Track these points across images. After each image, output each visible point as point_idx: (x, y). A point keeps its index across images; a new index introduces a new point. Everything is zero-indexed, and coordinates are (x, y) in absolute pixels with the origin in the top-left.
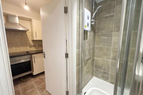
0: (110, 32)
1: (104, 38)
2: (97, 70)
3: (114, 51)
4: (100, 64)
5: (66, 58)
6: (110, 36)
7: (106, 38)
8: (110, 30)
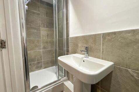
1: (33, 30)
3: (43, 42)
6: (39, 30)
7: (36, 31)
8: (38, 25)
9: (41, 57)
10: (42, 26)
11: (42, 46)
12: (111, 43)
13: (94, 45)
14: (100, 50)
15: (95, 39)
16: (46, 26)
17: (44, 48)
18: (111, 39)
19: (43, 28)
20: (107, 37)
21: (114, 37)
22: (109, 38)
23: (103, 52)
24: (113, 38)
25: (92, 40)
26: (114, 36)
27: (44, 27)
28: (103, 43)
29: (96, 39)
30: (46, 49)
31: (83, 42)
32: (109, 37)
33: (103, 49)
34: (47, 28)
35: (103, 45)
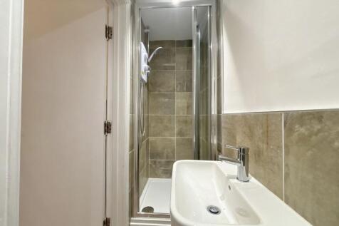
0: (171, 91)
1: (163, 100)
2: (155, 162)
3: (179, 121)
4: (160, 149)
5: (105, 133)
6: (172, 97)
7: (166, 100)
8: (171, 89)
9: (173, 152)
10: (178, 89)
11: (176, 130)
12: (310, 152)
13: (265, 146)
14: (280, 168)
15: (267, 127)
16: (185, 89)
17: (180, 133)
18: (310, 136)
19: (179, 93)
20: (297, 126)
21: (319, 131)
22: (303, 130)
23: (287, 175)
24: (316, 134)
25: (261, 131)
26: (317, 127)
27: (182, 90)
28: (286, 146)
29: (270, 129)
30: (183, 135)
31: (245, 133)
32: (302, 126)
33: (287, 165)
34: (187, 91)
35: (287, 153)
